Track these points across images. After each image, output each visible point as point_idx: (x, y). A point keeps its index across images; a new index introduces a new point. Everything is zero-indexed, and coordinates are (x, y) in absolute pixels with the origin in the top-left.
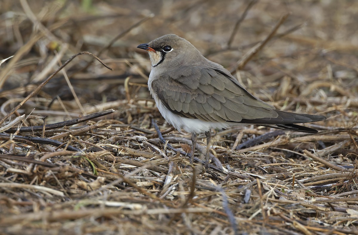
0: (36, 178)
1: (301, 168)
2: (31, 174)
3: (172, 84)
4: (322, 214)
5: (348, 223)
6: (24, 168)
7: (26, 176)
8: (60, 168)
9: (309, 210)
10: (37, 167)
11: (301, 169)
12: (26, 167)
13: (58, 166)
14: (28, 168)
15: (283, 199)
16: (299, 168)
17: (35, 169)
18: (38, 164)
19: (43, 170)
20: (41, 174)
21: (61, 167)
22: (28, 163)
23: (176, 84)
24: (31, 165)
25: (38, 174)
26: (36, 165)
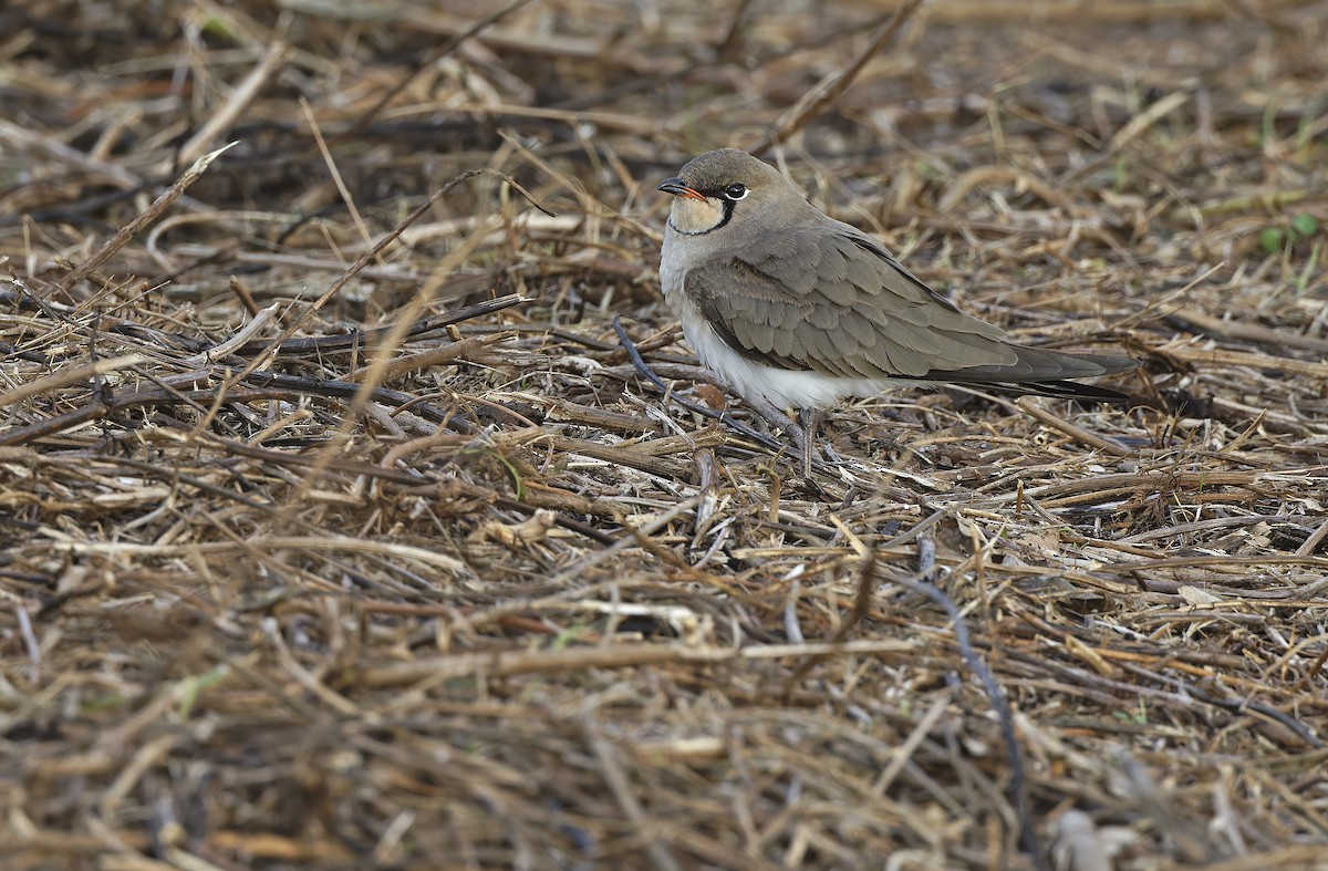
0: (377, 514)
1: (1014, 449)
2: (364, 504)
3: (746, 280)
4: (1117, 601)
5: (1192, 628)
6: (345, 488)
7: (350, 508)
8: (438, 487)
9: (1089, 593)
10: (377, 484)
11: (1014, 452)
12: (348, 485)
13: (432, 481)
14: (356, 488)
15: (1015, 563)
16: (1009, 449)
17: (374, 491)
18: (380, 477)
19: (394, 493)
20: (390, 504)
21: (440, 484)
22: (354, 475)
23: (756, 280)
24: (361, 479)
25: (381, 503)
26: (375, 480)
